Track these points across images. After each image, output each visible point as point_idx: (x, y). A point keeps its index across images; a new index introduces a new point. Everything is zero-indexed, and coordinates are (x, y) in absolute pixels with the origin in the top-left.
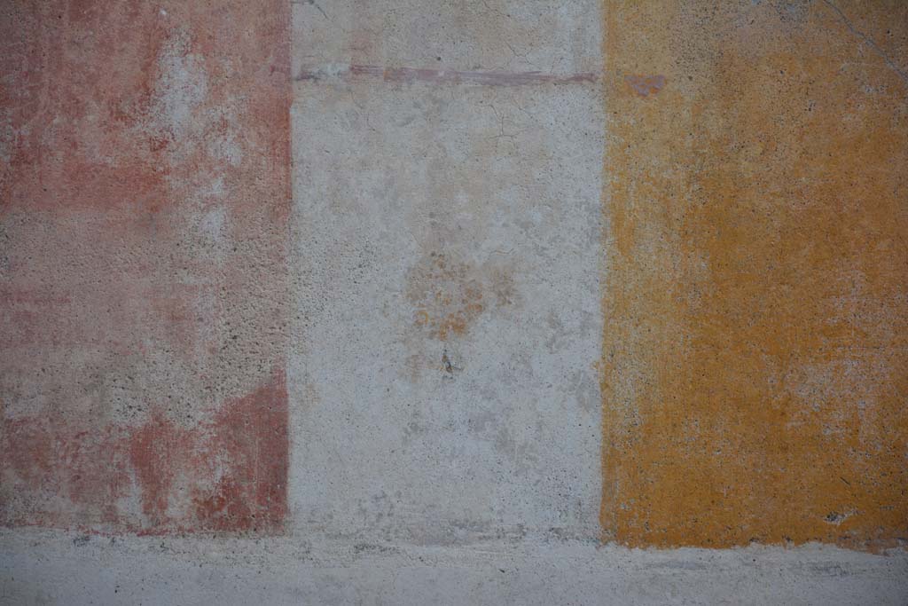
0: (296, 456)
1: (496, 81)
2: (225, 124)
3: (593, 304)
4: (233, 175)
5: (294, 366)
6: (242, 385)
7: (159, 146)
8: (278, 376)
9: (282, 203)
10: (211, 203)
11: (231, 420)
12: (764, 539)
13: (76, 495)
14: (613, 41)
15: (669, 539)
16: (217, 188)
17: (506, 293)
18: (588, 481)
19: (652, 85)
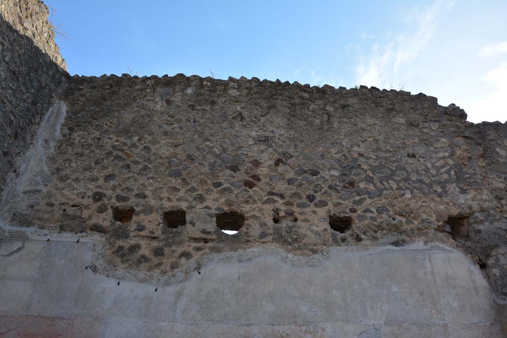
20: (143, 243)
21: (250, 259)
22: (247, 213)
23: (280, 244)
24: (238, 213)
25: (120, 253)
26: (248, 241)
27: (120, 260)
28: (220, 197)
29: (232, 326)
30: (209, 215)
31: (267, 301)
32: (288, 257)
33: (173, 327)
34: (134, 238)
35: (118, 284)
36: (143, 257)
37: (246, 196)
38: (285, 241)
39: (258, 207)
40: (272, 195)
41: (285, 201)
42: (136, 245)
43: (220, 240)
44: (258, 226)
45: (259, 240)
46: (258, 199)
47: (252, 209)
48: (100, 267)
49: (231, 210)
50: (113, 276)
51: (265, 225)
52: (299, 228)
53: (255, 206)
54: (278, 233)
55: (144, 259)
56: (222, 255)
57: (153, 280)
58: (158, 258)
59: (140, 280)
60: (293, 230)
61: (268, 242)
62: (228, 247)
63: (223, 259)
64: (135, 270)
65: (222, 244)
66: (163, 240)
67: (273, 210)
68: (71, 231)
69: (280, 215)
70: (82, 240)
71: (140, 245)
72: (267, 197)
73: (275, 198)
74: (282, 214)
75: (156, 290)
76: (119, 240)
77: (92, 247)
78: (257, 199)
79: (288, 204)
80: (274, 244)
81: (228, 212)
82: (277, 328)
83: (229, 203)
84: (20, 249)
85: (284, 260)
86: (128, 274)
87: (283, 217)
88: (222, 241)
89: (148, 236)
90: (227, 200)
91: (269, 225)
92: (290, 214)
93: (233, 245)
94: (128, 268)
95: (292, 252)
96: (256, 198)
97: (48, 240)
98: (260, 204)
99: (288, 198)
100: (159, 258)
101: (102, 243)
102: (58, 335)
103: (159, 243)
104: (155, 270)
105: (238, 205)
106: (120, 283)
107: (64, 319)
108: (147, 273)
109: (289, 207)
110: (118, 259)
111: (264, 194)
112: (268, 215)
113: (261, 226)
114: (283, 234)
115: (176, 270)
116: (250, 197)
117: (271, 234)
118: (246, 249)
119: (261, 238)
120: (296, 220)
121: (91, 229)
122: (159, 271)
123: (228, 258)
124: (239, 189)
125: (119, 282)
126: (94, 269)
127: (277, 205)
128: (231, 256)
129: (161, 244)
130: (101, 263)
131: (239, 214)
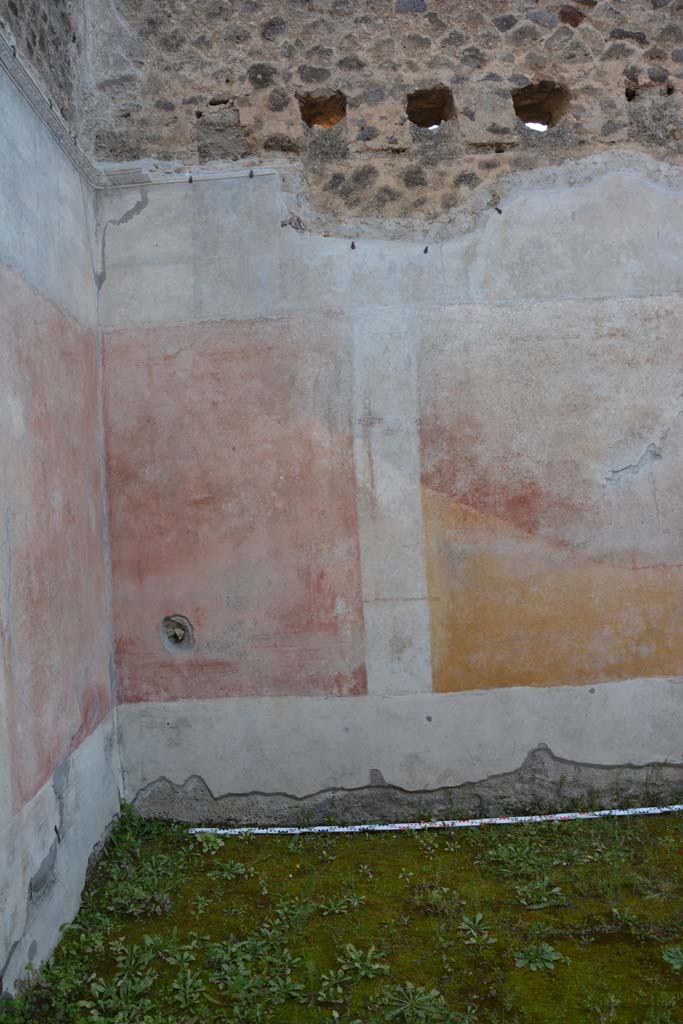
0: (369, 679)
1: (405, 600)
2: (349, 613)
3: (428, 645)
4: (352, 622)
5: (367, 662)
6: (356, 666)
7: (336, 618)
8: (364, 663)
9: (362, 628)
10: (348, 629)
11: (355, 673)
12: (466, 689)
13: (324, 690)
14: (429, 591)
15: (446, 691)
16: (349, 625)
17: (410, 643)
18: (429, 680)
19: (438, 599)
20: (379, 163)
21: (589, 179)
22: (573, 84)
23: (643, 145)
24: (554, 84)
25: (340, 188)
26: (582, 142)
27: (343, 201)
28: (514, 51)
29: (571, 302)
30: (498, 94)
31: (628, 256)
32: (659, 171)
33: (470, 313)
34: (357, 155)
35: (353, 247)
36: (386, 190)
37: (568, 45)
38: (653, 137)
39: (595, 67)
40: (620, 38)
41: (647, 49)
42: (366, 169)
43: (529, 145)
44: (597, 111)
45: (603, 139)
46: (593, 50)
47: (583, 74)
48: (308, 220)
49: (541, 79)
50: (337, 234)
51: (612, 105)
52: (677, 107)
53: (588, 66)
54: (638, 122)
55: (388, 195)
56: (536, 173)
57: (416, 233)
58: (416, 191)
59: (391, 235)
60: (667, 112)
61: (620, 141)
62: (544, 156)
63: (539, 182)
64: (377, 217)
65: (533, 152)
66: (416, 154)
67: (625, 72)
68: (224, 156)
69: (640, 83)
70: (257, 171)
71: (374, 168)
72: (608, 45)
73: (628, 43)
74: (644, 79)
75: (426, 251)
76: (331, 163)
77: (280, 182)
78: (590, 50)
79: (655, 55)
80: (632, 145)
81: (535, 83)
82: (649, 301)
83: (535, 64)
84: (140, 206)
85: (653, 175)
86: (364, 227)
87: (646, 86)
88: (532, 146)
89: (385, 148)
90: (530, 57)
91: (619, 106)
92: (660, 78)
93: (554, 153)
94: (360, 216)
95: (666, 159)
96: (588, 48)
97: (191, 181)
98: (596, 61)
99: (654, 43)
100: (418, 189)
101: (298, 174)
102: (270, 348)
103: (411, 160)
104: (416, 214)
105: (554, 66)
106: (355, 244)
107: (271, 320)
108: (399, 220)
109: (656, 62)
110: (339, 201)
111: (604, 38)
112: (615, 83)
113: (603, 109)
114: (647, 123)
115: (453, 210)
116: (577, 45)
117: (625, 126)
118: (579, 158)
119: (606, 135)
120: (670, 91)
121: (267, 147)
122: (422, 215)
123: (547, 178)
124: (551, 28)
125: (353, 244)
126: (298, 224)
127: (634, 60)
128: (554, 174)
129: (415, 162)
130: (308, 211)
131: (557, 86)
